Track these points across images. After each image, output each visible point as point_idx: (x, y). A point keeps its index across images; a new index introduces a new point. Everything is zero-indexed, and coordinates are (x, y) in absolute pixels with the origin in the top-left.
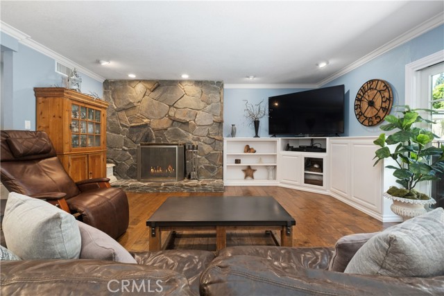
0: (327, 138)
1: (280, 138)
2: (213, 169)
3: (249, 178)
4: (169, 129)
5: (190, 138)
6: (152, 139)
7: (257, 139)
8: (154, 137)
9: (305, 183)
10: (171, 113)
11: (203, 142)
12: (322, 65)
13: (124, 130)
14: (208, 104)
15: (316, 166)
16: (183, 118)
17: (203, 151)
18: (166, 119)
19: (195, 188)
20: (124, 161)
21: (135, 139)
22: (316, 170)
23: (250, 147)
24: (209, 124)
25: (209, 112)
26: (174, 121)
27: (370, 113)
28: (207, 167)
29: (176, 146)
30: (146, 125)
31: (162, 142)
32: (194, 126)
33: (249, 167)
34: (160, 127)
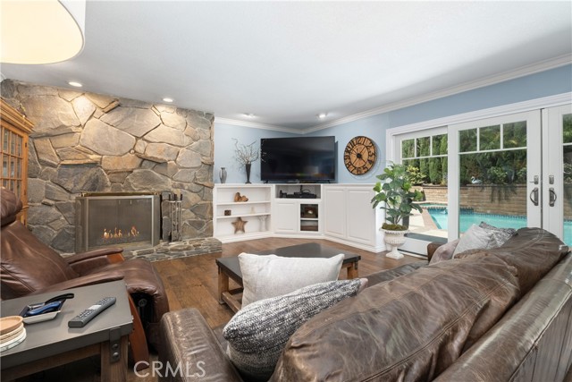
0: (322, 185)
1: (274, 185)
2: (200, 225)
3: (239, 232)
4: (135, 171)
5: (169, 184)
6: (104, 186)
7: (248, 185)
8: (109, 183)
9: (302, 230)
10: (140, 148)
11: (188, 190)
12: (322, 116)
13: (47, 171)
14: (195, 140)
15: (310, 212)
16: (159, 157)
17: (188, 201)
18: (132, 156)
19: (185, 252)
20: (47, 224)
21: (70, 186)
22: (310, 216)
23: (241, 195)
24: (197, 166)
25: (197, 150)
26: (144, 159)
27: (359, 164)
28: (192, 223)
29: (152, 197)
30: (95, 164)
31: (124, 191)
32: (176, 169)
33: (239, 218)
34: (120, 168)
